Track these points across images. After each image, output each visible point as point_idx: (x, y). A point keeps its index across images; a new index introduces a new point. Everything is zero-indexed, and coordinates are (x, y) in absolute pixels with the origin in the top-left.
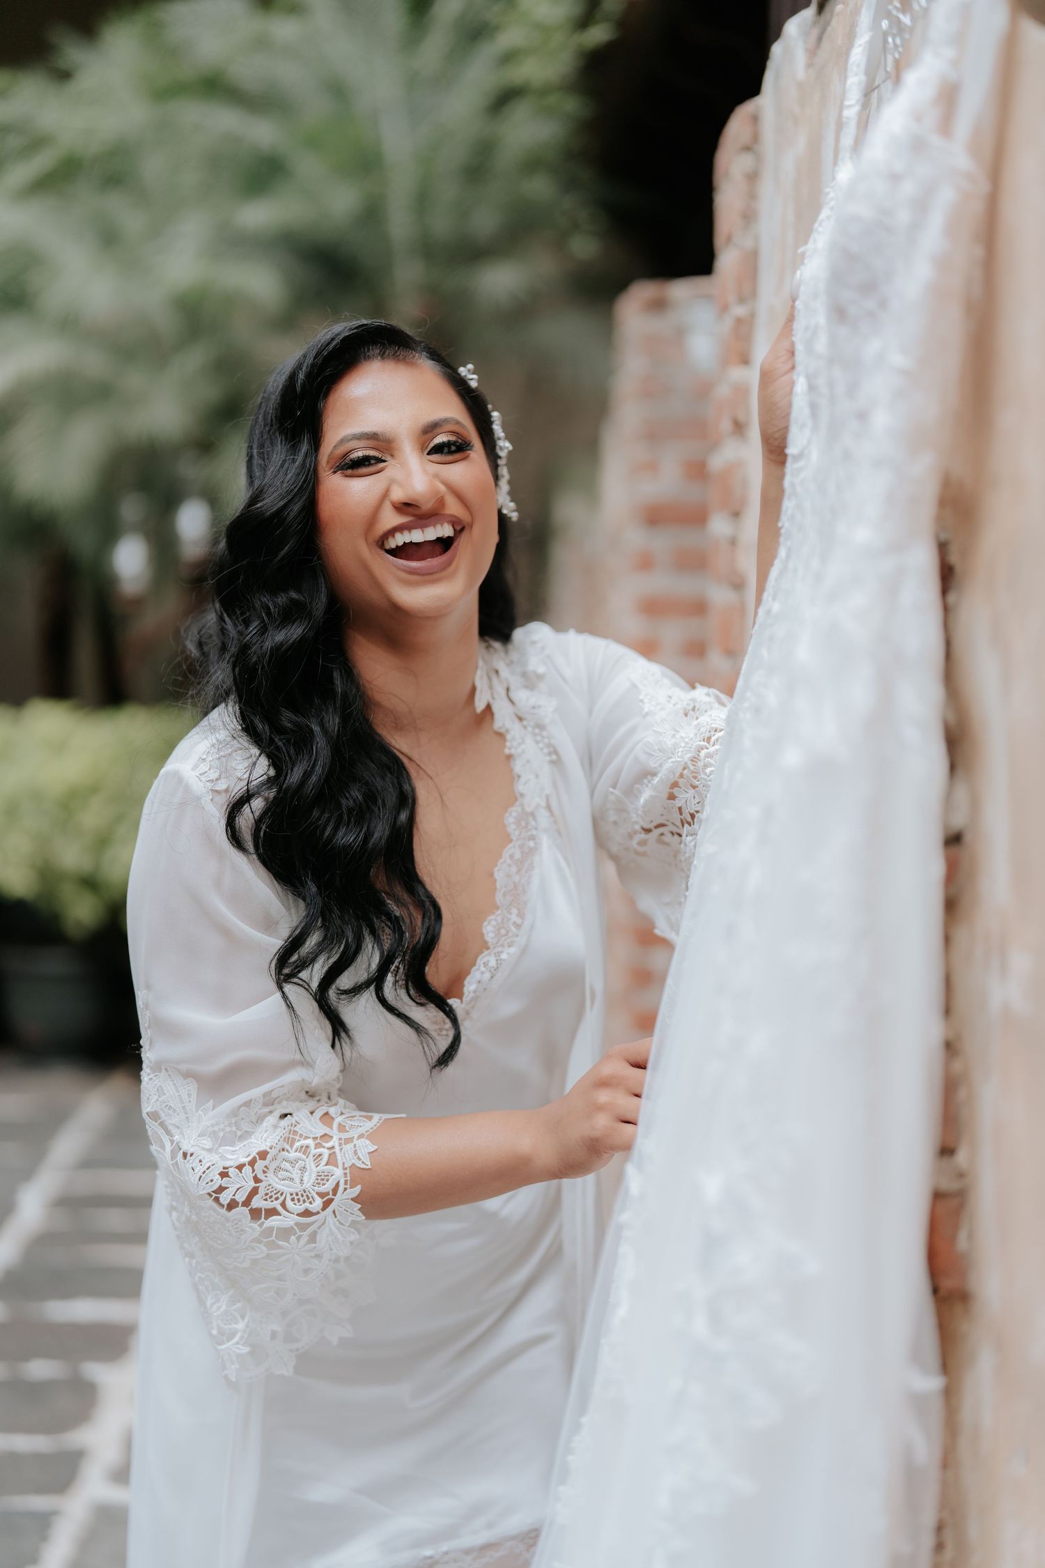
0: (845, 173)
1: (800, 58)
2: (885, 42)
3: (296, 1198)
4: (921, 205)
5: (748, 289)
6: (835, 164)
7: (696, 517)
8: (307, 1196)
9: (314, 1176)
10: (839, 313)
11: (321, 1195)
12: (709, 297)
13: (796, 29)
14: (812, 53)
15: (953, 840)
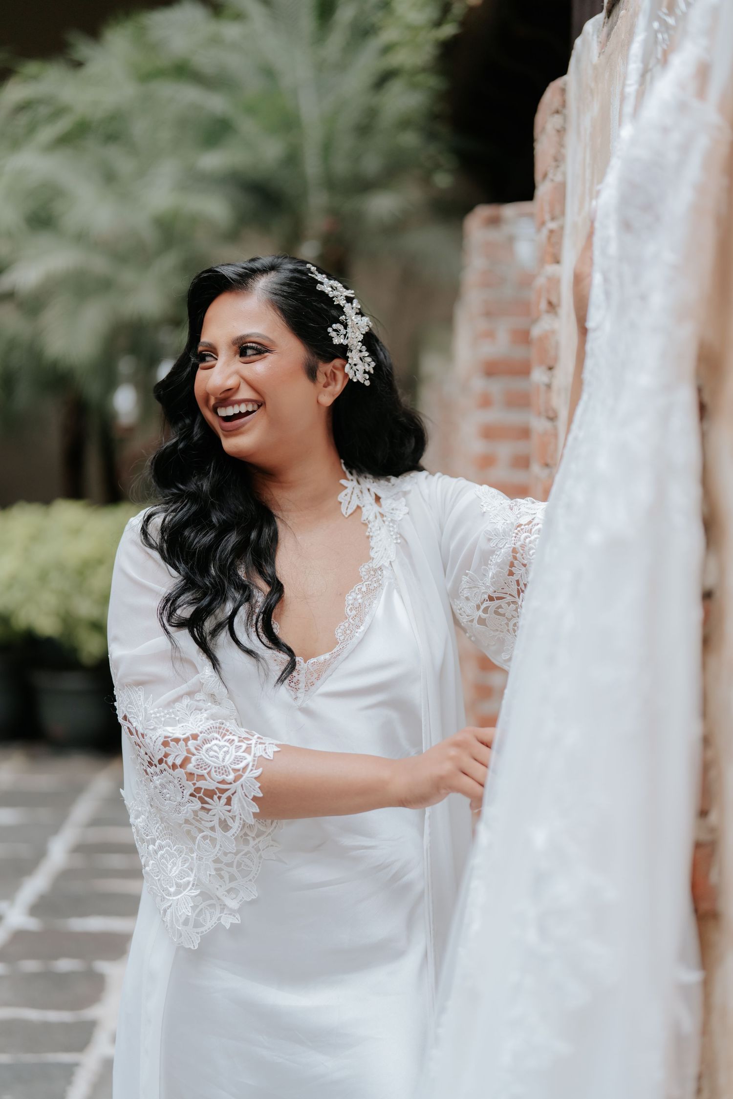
0: (626, 132)
1: (595, 48)
2: (656, 37)
3: (218, 770)
4: (685, 149)
5: (558, 210)
6: (620, 125)
7: (523, 370)
8: (225, 770)
9: (233, 757)
10: (626, 226)
11: (235, 770)
12: (531, 215)
13: (592, 27)
14: (603, 45)
15: (707, 596)
